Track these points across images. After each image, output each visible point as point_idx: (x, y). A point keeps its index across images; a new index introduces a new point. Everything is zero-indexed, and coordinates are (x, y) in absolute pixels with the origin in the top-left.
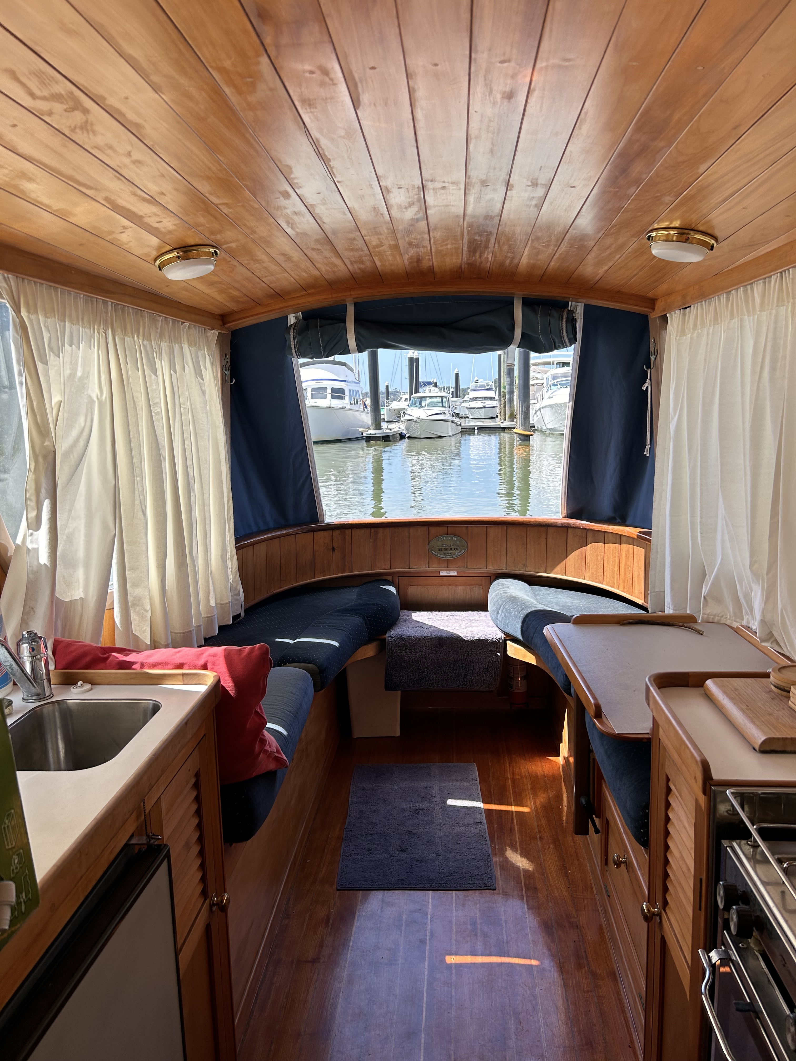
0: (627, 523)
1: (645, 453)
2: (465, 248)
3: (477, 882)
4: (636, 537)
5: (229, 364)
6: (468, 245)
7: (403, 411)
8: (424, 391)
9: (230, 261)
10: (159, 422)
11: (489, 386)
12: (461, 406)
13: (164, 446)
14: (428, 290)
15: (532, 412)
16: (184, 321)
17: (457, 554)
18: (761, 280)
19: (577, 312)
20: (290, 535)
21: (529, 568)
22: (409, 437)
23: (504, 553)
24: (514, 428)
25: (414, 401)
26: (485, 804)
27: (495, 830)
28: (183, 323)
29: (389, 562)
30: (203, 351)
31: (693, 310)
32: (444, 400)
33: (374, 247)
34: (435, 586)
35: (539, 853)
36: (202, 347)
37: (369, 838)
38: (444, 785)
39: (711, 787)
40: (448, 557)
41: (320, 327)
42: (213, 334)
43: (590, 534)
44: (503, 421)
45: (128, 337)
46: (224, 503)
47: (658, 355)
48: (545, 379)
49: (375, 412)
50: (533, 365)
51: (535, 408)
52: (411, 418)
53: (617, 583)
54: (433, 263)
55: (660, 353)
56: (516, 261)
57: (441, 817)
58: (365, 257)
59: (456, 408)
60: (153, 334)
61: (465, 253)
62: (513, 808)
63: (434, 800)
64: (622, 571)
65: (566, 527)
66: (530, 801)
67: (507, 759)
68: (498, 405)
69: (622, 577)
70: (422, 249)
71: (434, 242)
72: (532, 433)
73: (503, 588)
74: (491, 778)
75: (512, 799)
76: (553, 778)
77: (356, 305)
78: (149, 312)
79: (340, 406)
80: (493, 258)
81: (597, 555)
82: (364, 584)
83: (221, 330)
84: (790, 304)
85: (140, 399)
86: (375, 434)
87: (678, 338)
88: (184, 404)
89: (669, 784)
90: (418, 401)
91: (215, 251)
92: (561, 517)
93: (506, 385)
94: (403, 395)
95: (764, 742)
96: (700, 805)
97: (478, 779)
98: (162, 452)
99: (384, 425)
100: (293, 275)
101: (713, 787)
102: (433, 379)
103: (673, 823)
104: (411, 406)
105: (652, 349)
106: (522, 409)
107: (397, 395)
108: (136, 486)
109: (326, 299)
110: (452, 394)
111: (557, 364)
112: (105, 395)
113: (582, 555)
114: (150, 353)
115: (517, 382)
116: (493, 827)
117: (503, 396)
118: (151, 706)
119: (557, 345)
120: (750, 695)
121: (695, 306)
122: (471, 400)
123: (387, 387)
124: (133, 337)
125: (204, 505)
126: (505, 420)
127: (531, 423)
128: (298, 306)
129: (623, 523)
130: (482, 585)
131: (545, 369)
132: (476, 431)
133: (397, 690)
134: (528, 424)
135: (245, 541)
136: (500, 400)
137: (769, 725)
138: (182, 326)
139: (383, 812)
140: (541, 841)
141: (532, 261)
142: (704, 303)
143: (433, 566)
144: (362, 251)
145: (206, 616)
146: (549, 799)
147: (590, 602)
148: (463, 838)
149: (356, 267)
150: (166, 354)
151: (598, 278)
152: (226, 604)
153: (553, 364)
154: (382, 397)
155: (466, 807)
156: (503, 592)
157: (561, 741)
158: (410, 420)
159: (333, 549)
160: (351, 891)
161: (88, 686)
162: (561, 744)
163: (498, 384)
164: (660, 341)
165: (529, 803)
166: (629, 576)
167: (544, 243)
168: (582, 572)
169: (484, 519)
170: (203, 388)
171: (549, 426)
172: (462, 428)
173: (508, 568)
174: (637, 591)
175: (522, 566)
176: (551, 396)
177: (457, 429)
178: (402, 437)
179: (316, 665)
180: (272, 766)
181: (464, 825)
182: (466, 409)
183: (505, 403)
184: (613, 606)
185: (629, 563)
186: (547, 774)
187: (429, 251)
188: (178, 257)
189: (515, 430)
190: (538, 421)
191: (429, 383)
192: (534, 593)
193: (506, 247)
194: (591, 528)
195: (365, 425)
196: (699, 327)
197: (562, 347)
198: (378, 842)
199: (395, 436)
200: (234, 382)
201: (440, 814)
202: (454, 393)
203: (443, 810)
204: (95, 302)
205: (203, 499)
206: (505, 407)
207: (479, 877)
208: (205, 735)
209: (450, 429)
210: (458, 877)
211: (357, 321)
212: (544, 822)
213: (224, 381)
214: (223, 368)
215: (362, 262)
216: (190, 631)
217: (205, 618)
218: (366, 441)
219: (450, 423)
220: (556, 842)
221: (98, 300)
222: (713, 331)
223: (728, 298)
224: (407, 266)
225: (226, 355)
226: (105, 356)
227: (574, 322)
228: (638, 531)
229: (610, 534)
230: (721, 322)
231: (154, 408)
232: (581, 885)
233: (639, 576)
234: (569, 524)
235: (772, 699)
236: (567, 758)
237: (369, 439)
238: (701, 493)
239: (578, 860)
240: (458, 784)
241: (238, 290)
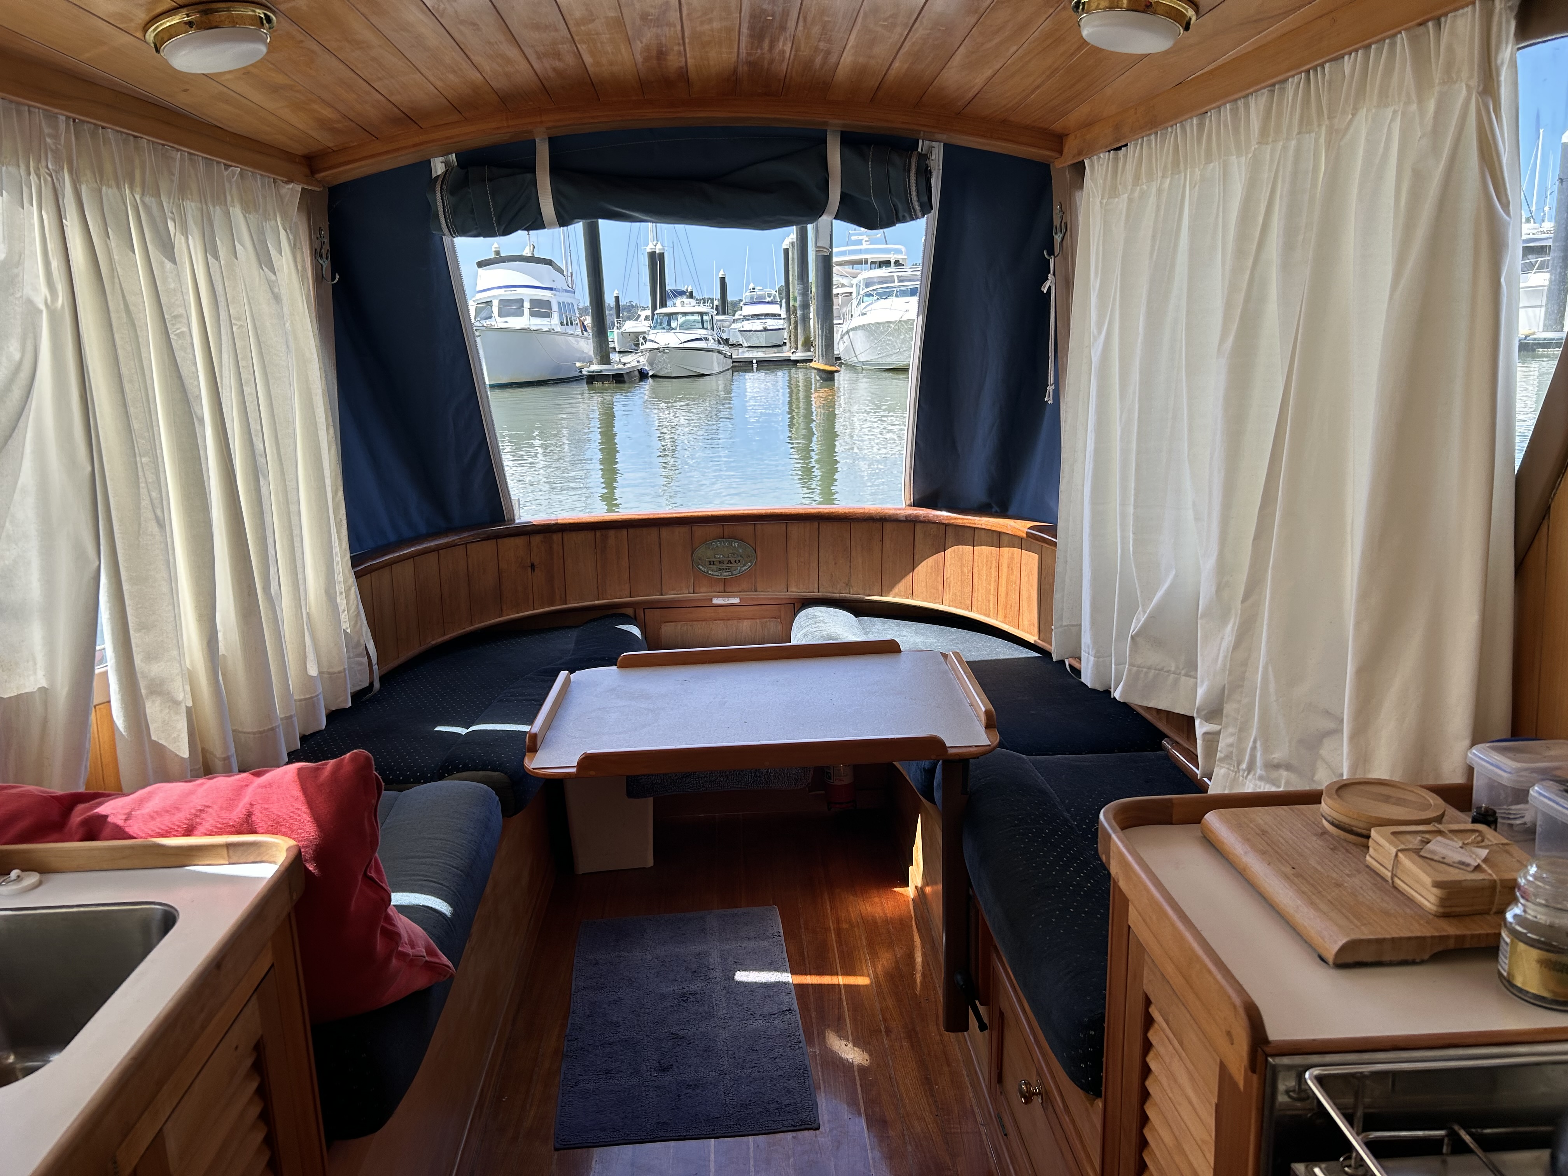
0: (1010, 513)
1: (1046, 399)
2: (745, 30)
3: (789, 1117)
4: (1024, 535)
5: (327, 247)
6: (749, 22)
7: (642, 336)
8: (675, 305)
9: (302, 42)
10: (185, 352)
11: (772, 298)
12: (731, 327)
13: (199, 396)
14: (679, 115)
15: (837, 337)
16: (229, 163)
17: (739, 569)
18: (1264, 88)
19: (933, 158)
20: (456, 545)
21: (855, 589)
22: (653, 376)
23: (815, 565)
24: (811, 361)
25: (659, 320)
26: (794, 977)
27: (814, 1021)
28: (227, 166)
29: (627, 586)
30: (273, 222)
31: (1132, 152)
32: (705, 318)
33: (578, 24)
34: (704, 623)
35: (887, 1056)
36: (272, 214)
37: (608, 1050)
38: (728, 947)
39: (1267, 1060)
40: (725, 574)
41: (490, 180)
42: (292, 191)
43: (950, 531)
44: (793, 350)
45: (109, 186)
46: (326, 497)
47: (1068, 233)
48: (854, 286)
49: (599, 337)
50: (837, 265)
51: (841, 330)
52: (655, 346)
53: (994, 609)
54: (686, 62)
55: (1071, 229)
56: (833, 59)
57: (725, 1005)
58: (562, 44)
59: (723, 331)
60: (163, 186)
61: (744, 39)
62: (841, 980)
63: (713, 974)
64: (1002, 590)
65: (912, 522)
66: (867, 966)
67: (826, 897)
68: (785, 326)
69: (1002, 598)
70: (666, 29)
71: (688, 15)
72: (838, 368)
73: (815, 623)
74: (803, 930)
75: (838, 965)
76: (901, 924)
77: (553, 142)
78: (153, 142)
79: (545, 328)
80: (793, 52)
81: (962, 566)
82: (587, 623)
83: (308, 184)
84: (1324, 128)
85: (141, 307)
86: (601, 371)
87: (1105, 201)
88: (239, 319)
89: (1150, 1010)
90: (666, 319)
91: (265, 15)
92: (904, 506)
93: (796, 294)
94: (642, 310)
95: (1343, 949)
96: (1231, 1078)
97: (782, 934)
98: (195, 408)
99: (614, 357)
100: (431, 78)
101: (1270, 1060)
102: (686, 287)
103: (1157, 1080)
104: (655, 328)
105: (1056, 222)
106: (822, 331)
107: (632, 312)
108: (140, 474)
109: (498, 128)
110: (717, 309)
111: (872, 263)
112: (62, 299)
113: (938, 565)
114: (158, 219)
115: (814, 290)
116: (811, 1017)
117: (793, 313)
118: (158, 916)
119: (900, 215)
120: (1291, 842)
121: (1136, 145)
122: (745, 318)
123: (617, 298)
124: (118, 186)
125: (287, 503)
126: (797, 348)
127: (835, 352)
128: (449, 141)
129: (1003, 513)
130: (780, 617)
131: (854, 271)
132: (755, 365)
133: (646, 797)
134: (831, 355)
135: (374, 559)
136: (789, 318)
137: (1344, 911)
138: (226, 173)
139: (629, 1002)
140: (887, 1035)
141: (861, 60)
142: (1153, 137)
143: (702, 590)
144: (556, 30)
145: (302, 697)
146: (897, 962)
147: (952, 641)
148: (763, 1040)
149: (548, 66)
150: (195, 223)
151: (971, 94)
152: (339, 672)
153: (866, 263)
154: (610, 315)
155: (765, 983)
156: (815, 630)
157: (910, 861)
158: (654, 349)
159: (533, 566)
160: (579, 1151)
161: (32, 878)
162: (911, 868)
163: (784, 294)
164: (1069, 208)
165: (865, 969)
166: (1014, 597)
167: (885, 20)
168: (938, 593)
169: (781, 511)
170: (276, 290)
171: (862, 359)
172: (733, 362)
173: (821, 590)
174: (1026, 623)
175: (844, 585)
176: (864, 311)
177: (726, 364)
178: (643, 375)
179: (506, 774)
180: (420, 981)
181: (763, 1016)
182: (739, 334)
183: (796, 322)
184: (989, 647)
185: (1013, 578)
186: (891, 918)
187: (680, 35)
188: (190, 24)
189: (812, 364)
190: (846, 349)
191: (681, 293)
192: (863, 629)
193: (817, 27)
194: (952, 521)
195: (585, 358)
196: (1144, 181)
197: (908, 218)
198: (623, 1057)
199: (632, 373)
200: (337, 279)
201: (723, 1000)
202: (720, 308)
203: (728, 992)
204: (27, 113)
205: (285, 492)
206: (796, 328)
207: (791, 1108)
208: (273, 965)
209: (715, 364)
210: (756, 1112)
211: (555, 171)
212: (890, 1002)
213: (319, 278)
214: (316, 254)
215: (558, 55)
216: (273, 729)
217: (300, 700)
218: (588, 383)
219: (715, 354)
220: (912, 1035)
221: (32, 109)
222: (1170, 184)
223: (1201, 126)
224: (640, 66)
225: (320, 229)
226: (55, 222)
227: (929, 175)
228: (1029, 526)
229: (983, 531)
230: (1186, 169)
231: (173, 325)
232: (956, 1108)
233: (1029, 598)
234: (917, 516)
235: (1332, 849)
236: (921, 888)
237: (592, 379)
238: (1138, 466)
239: (949, 1065)
240: (752, 944)
241: (329, 105)
